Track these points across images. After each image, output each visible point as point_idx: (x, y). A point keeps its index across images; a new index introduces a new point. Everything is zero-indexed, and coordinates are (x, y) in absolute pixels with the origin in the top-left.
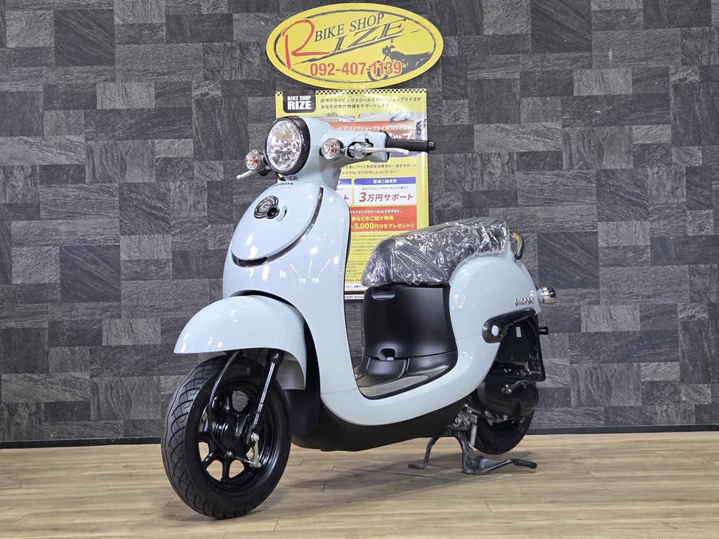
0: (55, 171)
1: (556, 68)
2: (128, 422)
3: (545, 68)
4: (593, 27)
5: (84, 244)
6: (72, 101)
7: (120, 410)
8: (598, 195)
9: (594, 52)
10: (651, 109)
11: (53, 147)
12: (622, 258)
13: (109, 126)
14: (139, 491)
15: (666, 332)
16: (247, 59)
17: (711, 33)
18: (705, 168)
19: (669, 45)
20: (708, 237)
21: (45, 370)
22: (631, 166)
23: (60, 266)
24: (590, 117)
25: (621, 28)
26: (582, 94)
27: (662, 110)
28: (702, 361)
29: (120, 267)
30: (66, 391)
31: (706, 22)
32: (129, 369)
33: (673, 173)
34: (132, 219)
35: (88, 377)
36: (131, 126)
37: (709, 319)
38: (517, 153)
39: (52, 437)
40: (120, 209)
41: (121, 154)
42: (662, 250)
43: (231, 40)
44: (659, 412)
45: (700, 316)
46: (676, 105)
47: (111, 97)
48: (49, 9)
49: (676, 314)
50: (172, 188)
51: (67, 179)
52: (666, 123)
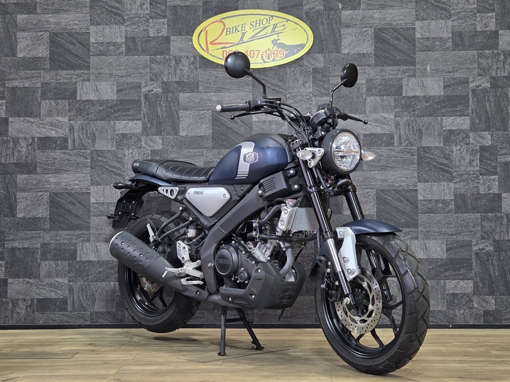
0: (47, 141)
1: (391, 77)
2: (93, 313)
3: (383, 76)
4: (417, 49)
5: (66, 191)
6: (60, 94)
7: (88, 305)
8: (418, 164)
9: (417, 66)
10: (456, 106)
11: (46, 125)
12: (434, 208)
13: (85, 111)
14: (98, 362)
15: (464, 259)
16: (180, 67)
17: (498, 54)
18: (493, 147)
19: (469, 62)
20: (494, 194)
21: (38, 277)
22: (441, 145)
23: (50, 206)
24: (414, 111)
25: (436, 50)
26: (408, 95)
27: (463, 107)
28: (489, 280)
29: (90, 208)
30: (51, 291)
31: (494, 47)
32: (95, 277)
33: (471, 150)
34: (99, 174)
35: (66, 282)
36: (100, 111)
37: (494, 251)
38: (363, 134)
39: (41, 322)
40: (91, 167)
41: (93, 131)
42: (462, 203)
43: (169, 54)
44: (458, 314)
45: (487, 249)
46: (473, 103)
47: (87, 92)
48: (46, 31)
49: (471, 246)
50: (127, 154)
51: (55, 147)
52: (466, 116)
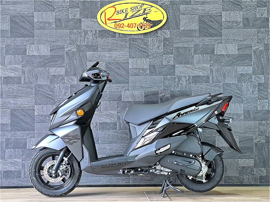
0: (9, 79)
1: (208, 43)
3: (204, 43)
4: (223, 28)
5: (20, 108)
6: (17, 52)
9: (223, 38)
11: (9, 69)
13: (31, 62)
16: (87, 37)
17: (269, 31)
21: (4, 158)
23: (11, 117)
24: (221, 63)
25: (234, 28)
27: (249, 61)
29: (35, 118)
30: (12, 166)
31: (266, 27)
34: (40, 99)
35: (21, 161)
36: (40, 62)
38: (192, 76)
40: (35, 94)
41: (36, 73)
43: (80, 29)
46: (254, 59)
47: (32, 51)
48: (8, 15)
50: (56, 87)
51: (14, 82)
